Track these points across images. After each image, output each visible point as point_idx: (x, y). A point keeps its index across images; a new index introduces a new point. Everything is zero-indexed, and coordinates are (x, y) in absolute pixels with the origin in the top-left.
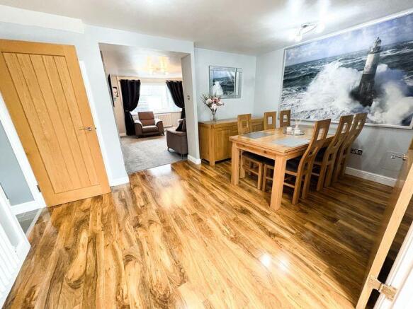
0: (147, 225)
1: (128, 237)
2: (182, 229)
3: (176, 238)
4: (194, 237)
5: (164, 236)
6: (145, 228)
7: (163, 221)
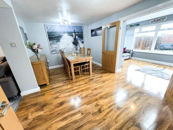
0: (99, 107)
1: (108, 113)
2: (101, 93)
3: (106, 94)
4: (104, 90)
5: (105, 98)
6: (101, 107)
7: (96, 100)
